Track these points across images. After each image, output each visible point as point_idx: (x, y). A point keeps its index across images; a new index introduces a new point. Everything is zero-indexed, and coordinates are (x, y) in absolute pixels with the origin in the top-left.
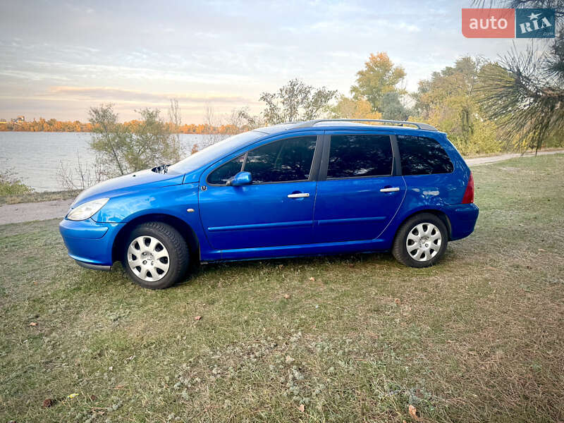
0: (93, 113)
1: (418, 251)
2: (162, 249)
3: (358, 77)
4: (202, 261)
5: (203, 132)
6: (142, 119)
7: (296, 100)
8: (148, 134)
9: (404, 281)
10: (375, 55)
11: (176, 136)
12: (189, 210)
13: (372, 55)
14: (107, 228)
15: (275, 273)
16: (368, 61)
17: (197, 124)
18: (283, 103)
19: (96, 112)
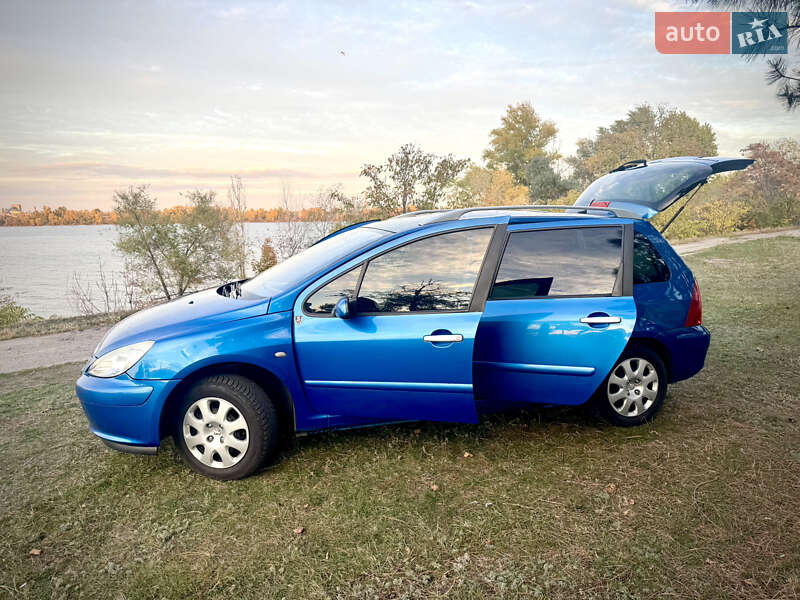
0: (120, 200)
1: (625, 402)
2: (237, 416)
3: (493, 137)
4: (298, 432)
5: (276, 220)
6: (189, 204)
7: (411, 174)
8: (200, 226)
9: (610, 451)
10: (515, 106)
11: (239, 228)
12: (277, 354)
13: (510, 107)
14: (151, 388)
15: (410, 444)
16: (505, 115)
17: (267, 209)
18: (393, 177)
19: (124, 197)
